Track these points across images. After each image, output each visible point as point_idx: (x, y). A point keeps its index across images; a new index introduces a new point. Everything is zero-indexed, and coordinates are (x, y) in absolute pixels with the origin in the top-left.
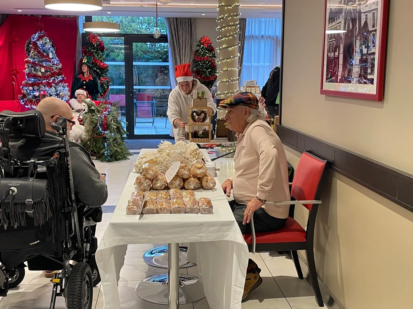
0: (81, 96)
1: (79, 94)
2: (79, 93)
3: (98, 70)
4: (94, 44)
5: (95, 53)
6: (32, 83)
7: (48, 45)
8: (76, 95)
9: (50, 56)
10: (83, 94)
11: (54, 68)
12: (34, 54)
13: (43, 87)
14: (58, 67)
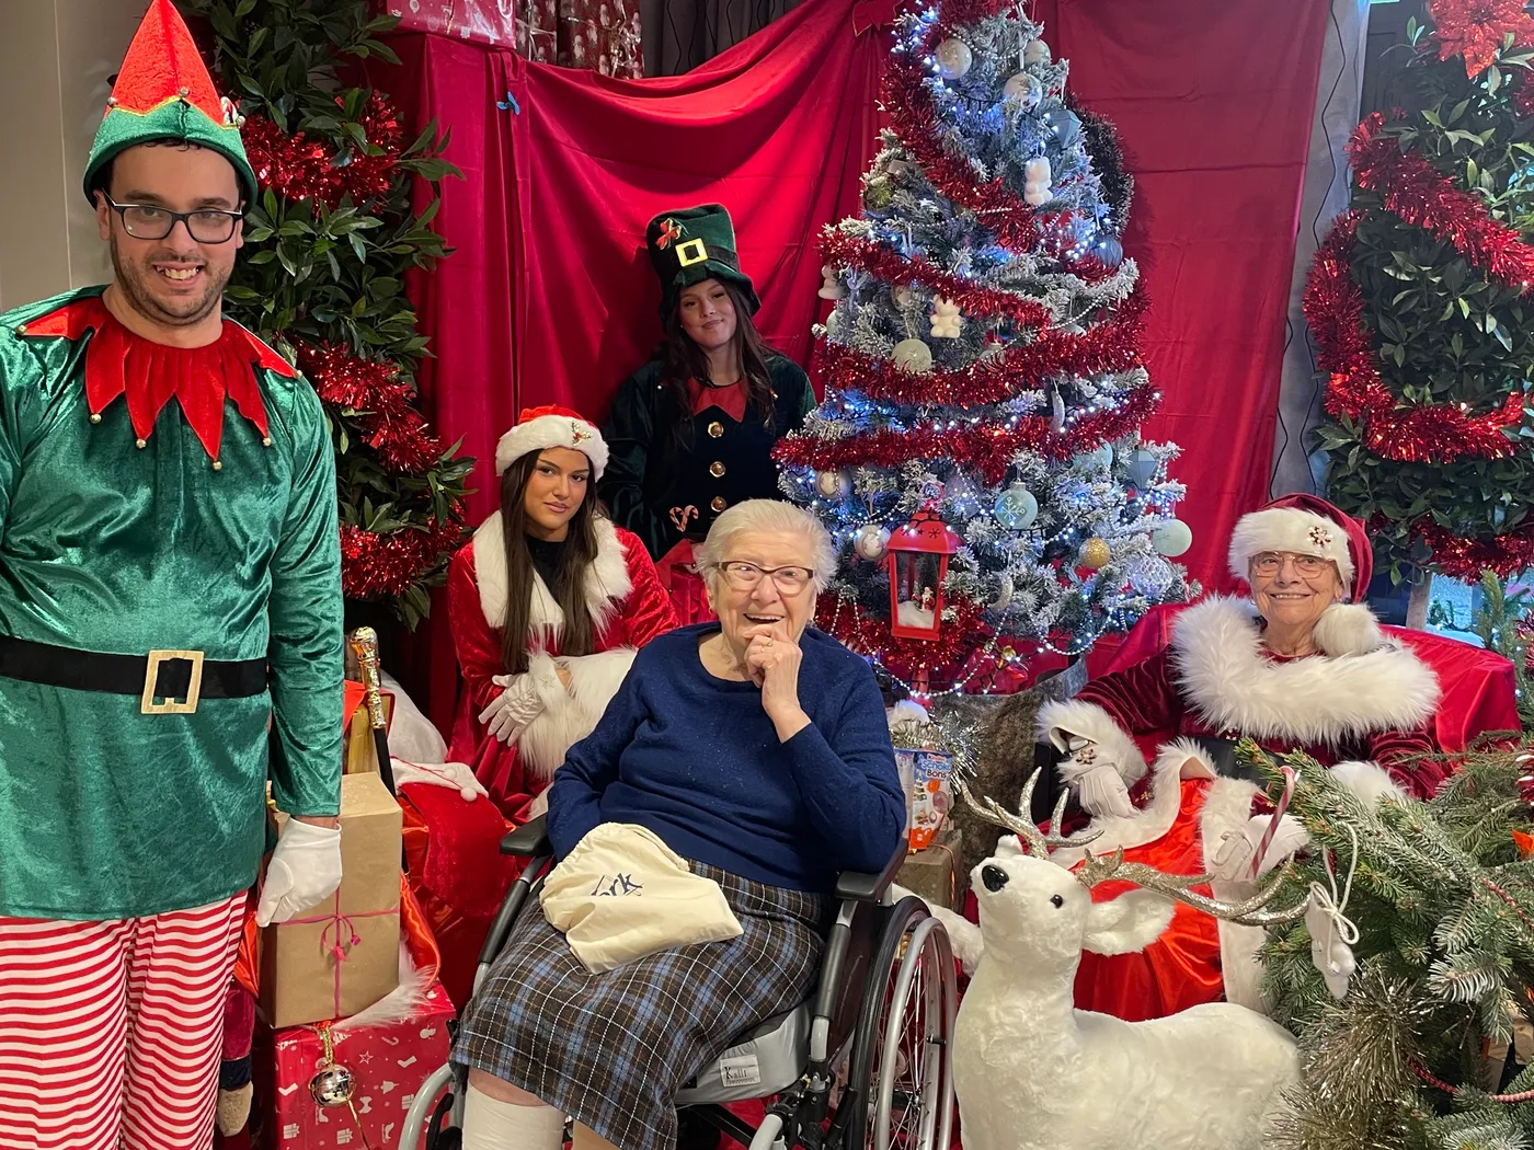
0: (1289, 573)
1: (1268, 557)
2: (1270, 543)
3: (1491, 324)
4: (1484, 73)
5: (1481, 165)
6: (847, 442)
7: (1027, 84)
8: (1238, 561)
9: (1029, 186)
10: (1317, 551)
11: (1056, 301)
12: (892, 177)
13: (933, 479)
14: (1098, 291)
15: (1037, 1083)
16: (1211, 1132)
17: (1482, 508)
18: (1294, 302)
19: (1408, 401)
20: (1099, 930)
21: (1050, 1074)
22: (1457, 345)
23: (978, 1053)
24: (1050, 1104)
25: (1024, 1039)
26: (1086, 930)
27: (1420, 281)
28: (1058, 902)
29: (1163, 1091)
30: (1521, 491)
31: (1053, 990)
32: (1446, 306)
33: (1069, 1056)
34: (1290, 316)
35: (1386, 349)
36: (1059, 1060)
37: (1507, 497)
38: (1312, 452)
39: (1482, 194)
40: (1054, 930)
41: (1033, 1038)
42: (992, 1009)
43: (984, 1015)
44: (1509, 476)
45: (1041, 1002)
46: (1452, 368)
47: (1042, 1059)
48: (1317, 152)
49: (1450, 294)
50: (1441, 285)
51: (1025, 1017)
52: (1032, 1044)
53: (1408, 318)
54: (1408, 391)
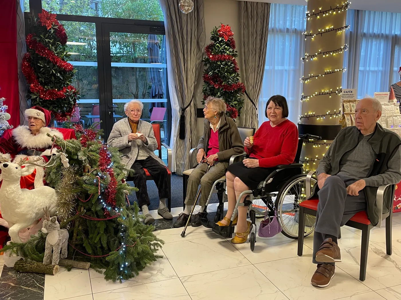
0: (33, 120)
3: (59, 75)
4: (50, 29)
5: (52, 46)
15: (17, 199)
16: (45, 202)
17: (61, 108)
18: (19, 70)
19: (46, 89)
20: (24, 172)
21: (19, 197)
22: (53, 78)
23: (6, 197)
24: (19, 202)
25: (14, 192)
26: (22, 172)
27: (44, 67)
28: (17, 168)
29: (37, 198)
30: (68, 104)
31: (17, 183)
32: (50, 71)
33: (21, 194)
34: (18, 73)
35: (40, 79)
36: (20, 195)
37: (66, 105)
38: (27, 100)
39: (53, 51)
40: (17, 173)
41: (15, 191)
42: (7, 189)
43: (6, 190)
44: (65, 102)
45: (16, 186)
46: (53, 83)
47: (17, 195)
48: (19, 40)
49: (51, 69)
50: (49, 67)
51: (13, 188)
52: (15, 193)
53: (44, 73)
54: (46, 87)
